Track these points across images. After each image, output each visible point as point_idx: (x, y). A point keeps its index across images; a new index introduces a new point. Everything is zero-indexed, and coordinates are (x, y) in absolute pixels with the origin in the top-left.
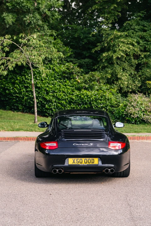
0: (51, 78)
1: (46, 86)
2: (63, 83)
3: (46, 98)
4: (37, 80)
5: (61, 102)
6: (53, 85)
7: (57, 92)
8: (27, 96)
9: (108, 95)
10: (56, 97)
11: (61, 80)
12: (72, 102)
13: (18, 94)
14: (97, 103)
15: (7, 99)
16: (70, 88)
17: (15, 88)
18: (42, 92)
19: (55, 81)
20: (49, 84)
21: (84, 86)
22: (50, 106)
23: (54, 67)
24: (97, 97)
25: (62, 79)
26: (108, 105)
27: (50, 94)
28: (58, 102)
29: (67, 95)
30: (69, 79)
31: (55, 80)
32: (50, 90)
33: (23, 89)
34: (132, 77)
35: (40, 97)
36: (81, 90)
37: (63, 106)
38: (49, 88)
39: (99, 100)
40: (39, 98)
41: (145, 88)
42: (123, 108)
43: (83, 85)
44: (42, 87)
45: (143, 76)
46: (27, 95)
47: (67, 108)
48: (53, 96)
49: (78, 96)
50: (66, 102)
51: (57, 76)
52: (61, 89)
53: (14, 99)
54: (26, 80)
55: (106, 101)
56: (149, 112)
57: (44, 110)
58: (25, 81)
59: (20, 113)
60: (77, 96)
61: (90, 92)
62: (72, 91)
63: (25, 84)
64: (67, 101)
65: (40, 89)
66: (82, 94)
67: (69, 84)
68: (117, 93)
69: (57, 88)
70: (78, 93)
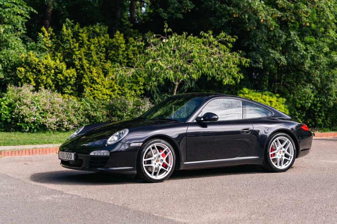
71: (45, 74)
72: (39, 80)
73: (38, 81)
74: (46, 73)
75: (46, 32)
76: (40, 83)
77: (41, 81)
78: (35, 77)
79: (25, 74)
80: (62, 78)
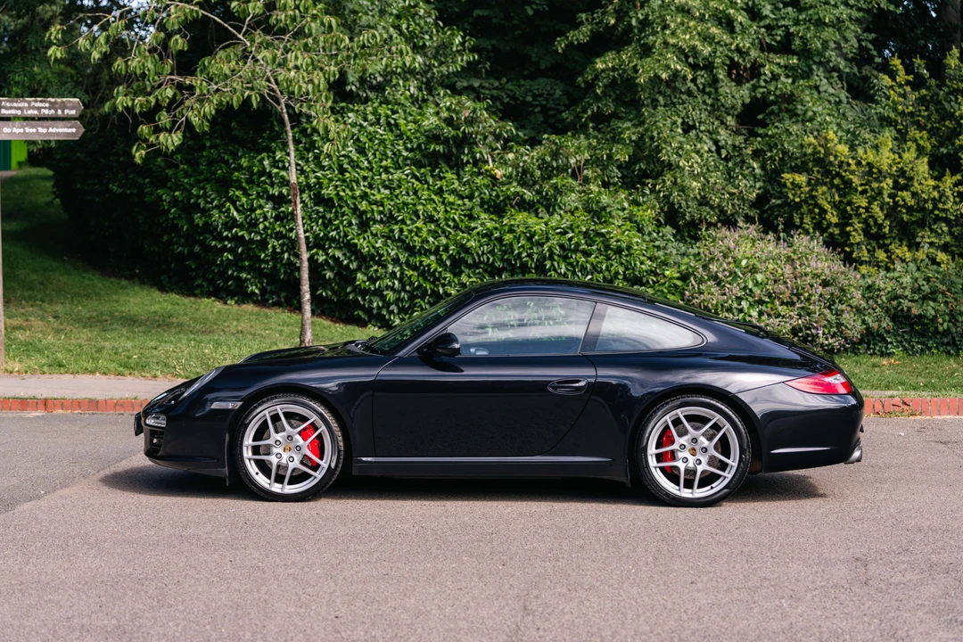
0: (381, 160)
1: (358, 193)
2: (430, 180)
3: (356, 245)
4: (323, 168)
5: (421, 262)
6: (387, 192)
7: (403, 222)
8: (279, 236)
9: (617, 231)
10: (400, 240)
11: (423, 170)
12: (463, 261)
13: (241, 226)
14: (571, 264)
15: (197, 249)
16: (460, 202)
17: (228, 204)
18: (342, 222)
19: (397, 175)
20: (371, 186)
21: (517, 194)
22: (372, 280)
23: (394, 112)
24: (570, 239)
25: (425, 167)
26: (617, 273)
27: (376, 228)
28: (407, 263)
29: (444, 232)
30: (457, 165)
31: (398, 167)
32: (372, 210)
33: (261, 207)
34: (727, 159)
35: (333, 240)
36: (504, 211)
37: (425, 279)
38: (371, 204)
39: (579, 255)
40: (331, 247)
41: (779, 202)
42: (675, 285)
43: (514, 188)
44: (340, 198)
45: (771, 151)
46: (280, 232)
47: (444, 285)
48: (389, 237)
49: (492, 234)
50: (440, 262)
51: (405, 154)
52: (420, 207)
53: (224, 249)
54: (278, 167)
55: (608, 258)
56: (782, 303)
57: (350, 293)
58: (270, 175)
59: (249, 307)
60: (488, 235)
61: (542, 218)
62: (465, 216)
63: (272, 185)
64: (444, 257)
65: (333, 206)
66: (506, 228)
67: (456, 184)
68: (659, 224)
69: (405, 204)
70: (490, 225)
71: (864, 192)
72: (849, 208)
73: (846, 211)
74: (867, 187)
75: (902, 72)
76: (850, 217)
77: (852, 210)
78: (837, 198)
79: (812, 190)
80: (911, 202)
